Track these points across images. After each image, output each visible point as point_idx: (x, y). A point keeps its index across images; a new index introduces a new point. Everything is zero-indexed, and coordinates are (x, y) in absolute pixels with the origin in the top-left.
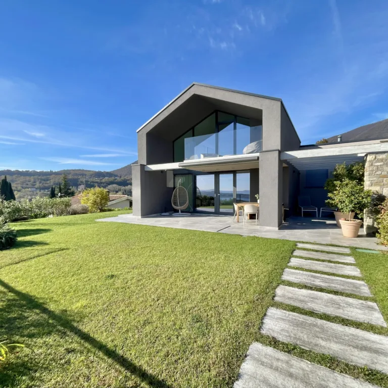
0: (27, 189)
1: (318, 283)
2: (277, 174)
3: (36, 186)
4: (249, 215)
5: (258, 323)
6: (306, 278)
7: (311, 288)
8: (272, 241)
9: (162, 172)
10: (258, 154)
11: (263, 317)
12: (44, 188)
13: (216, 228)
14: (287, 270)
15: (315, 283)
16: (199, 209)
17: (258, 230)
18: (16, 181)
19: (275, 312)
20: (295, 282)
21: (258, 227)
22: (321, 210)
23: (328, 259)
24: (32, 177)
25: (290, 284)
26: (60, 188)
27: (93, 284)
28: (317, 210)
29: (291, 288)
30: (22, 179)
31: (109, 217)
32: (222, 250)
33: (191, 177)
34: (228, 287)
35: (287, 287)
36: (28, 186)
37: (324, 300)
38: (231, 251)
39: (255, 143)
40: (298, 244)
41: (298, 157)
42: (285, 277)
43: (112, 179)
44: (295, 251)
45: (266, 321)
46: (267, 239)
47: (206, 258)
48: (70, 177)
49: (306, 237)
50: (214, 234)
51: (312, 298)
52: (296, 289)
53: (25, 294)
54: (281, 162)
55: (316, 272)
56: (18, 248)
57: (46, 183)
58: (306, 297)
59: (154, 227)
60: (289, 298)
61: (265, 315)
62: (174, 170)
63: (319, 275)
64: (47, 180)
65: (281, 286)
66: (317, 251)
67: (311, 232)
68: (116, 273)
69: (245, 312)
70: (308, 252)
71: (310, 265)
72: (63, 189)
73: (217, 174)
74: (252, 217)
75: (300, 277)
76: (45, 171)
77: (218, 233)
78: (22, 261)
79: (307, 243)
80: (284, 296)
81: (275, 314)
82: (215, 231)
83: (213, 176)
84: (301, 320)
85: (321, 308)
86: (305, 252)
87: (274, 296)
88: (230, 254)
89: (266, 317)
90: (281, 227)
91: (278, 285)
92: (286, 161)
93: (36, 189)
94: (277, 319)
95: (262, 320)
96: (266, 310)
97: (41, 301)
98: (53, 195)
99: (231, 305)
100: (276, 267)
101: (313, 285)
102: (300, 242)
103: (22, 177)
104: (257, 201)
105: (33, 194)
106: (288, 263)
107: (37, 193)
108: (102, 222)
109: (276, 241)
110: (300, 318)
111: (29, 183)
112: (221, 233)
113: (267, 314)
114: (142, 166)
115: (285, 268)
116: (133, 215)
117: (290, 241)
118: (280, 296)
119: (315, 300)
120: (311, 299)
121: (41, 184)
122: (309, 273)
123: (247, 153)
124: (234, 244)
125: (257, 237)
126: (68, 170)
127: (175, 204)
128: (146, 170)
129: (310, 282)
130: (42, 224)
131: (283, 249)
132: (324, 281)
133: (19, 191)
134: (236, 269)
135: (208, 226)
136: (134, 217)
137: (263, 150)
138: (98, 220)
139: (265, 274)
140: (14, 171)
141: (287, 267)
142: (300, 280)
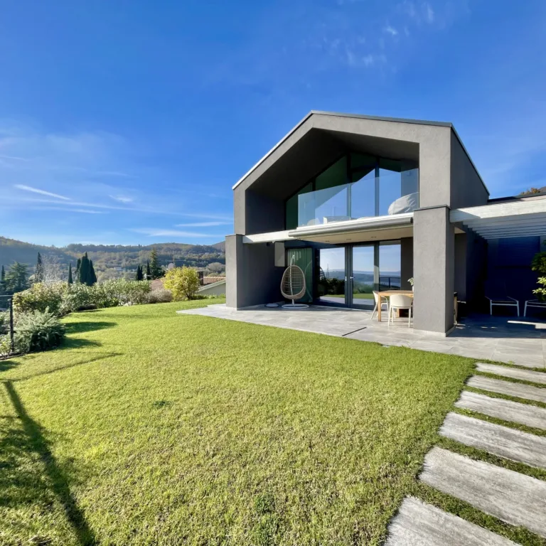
0: (112, 269)
1: (514, 450)
2: (444, 246)
3: (122, 265)
4: (398, 311)
5: (378, 532)
6: (489, 436)
7: (499, 460)
8: (432, 357)
9: (269, 244)
10: (411, 215)
11: (391, 518)
12: (131, 268)
13: (342, 331)
14: (452, 415)
15: (508, 449)
16: (323, 298)
17: (410, 335)
18: (100, 258)
19: (416, 508)
20: (467, 443)
21: (411, 331)
22: (526, 305)
23: (537, 399)
24: (118, 254)
25: (456, 447)
26: (148, 267)
27: (130, 416)
28: (517, 305)
29: (457, 456)
30: (106, 255)
31: (195, 307)
32: (343, 369)
33: (309, 252)
34: (336, 443)
35: (449, 453)
36: (113, 265)
37: (525, 495)
38: (357, 372)
39: (408, 196)
40: (479, 364)
41: (482, 218)
42: (448, 431)
43: (213, 255)
44: (472, 379)
45: (396, 528)
46: (423, 352)
47: (313, 383)
48: (162, 253)
49: (495, 351)
50: (336, 339)
51: (499, 485)
52: (467, 460)
53: (35, 423)
54: (450, 225)
55: (511, 424)
56: (62, 349)
57: (134, 261)
58: (488, 481)
59: (250, 324)
60: (451, 480)
61: (396, 513)
62: (285, 242)
63: (517, 432)
64: (135, 257)
65: (437, 450)
66: (514, 381)
67: (505, 344)
68: (169, 399)
69: (356, 502)
70: (497, 381)
71: (499, 409)
72: (153, 268)
73: (349, 246)
74: (403, 313)
75: (477, 433)
76: (132, 245)
77: (344, 339)
78: (58, 369)
79: (496, 363)
80: (439, 472)
81: (417, 514)
82: (339, 335)
83: (342, 250)
84: (470, 537)
85: (517, 513)
86: (492, 381)
87: (420, 471)
88: (355, 377)
89: (397, 520)
90: (451, 331)
91: (432, 447)
92: (460, 225)
93: (122, 268)
94: (418, 527)
95: (387, 526)
96: (400, 502)
97: (49, 438)
98: (140, 277)
99: (335, 481)
100: (433, 409)
101: (504, 453)
102: (483, 361)
103: (107, 254)
104: (411, 290)
105: (118, 276)
106: (457, 401)
107: (123, 274)
108: (183, 315)
109: (438, 356)
110: (469, 533)
111: (114, 261)
112: (348, 339)
113: (401, 511)
114: (240, 237)
115: (448, 412)
116: (227, 306)
117: (465, 358)
118: (433, 473)
119: (505, 491)
120: (498, 488)
121: (128, 262)
122: (496, 426)
123: (395, 212)
124: (365, 359)
125: (406, 349)
126: (159, 244)
127: (287, 291)
128: (245, 242)
129: (496, 446)
130: (108, 316)
131: (450, 374)
132: (528, 446)
133: (103, 271)
134: (358, 407)
135: (331, 326)
136: (226, 309)
137: (421, 207)
138: (179, 312)
139: (409, 421)
140: (97, 247)
141: (453, 409)
142: (476, 440)
